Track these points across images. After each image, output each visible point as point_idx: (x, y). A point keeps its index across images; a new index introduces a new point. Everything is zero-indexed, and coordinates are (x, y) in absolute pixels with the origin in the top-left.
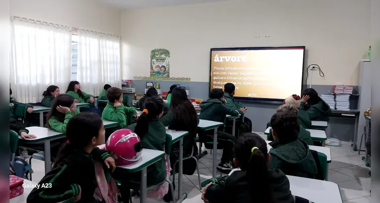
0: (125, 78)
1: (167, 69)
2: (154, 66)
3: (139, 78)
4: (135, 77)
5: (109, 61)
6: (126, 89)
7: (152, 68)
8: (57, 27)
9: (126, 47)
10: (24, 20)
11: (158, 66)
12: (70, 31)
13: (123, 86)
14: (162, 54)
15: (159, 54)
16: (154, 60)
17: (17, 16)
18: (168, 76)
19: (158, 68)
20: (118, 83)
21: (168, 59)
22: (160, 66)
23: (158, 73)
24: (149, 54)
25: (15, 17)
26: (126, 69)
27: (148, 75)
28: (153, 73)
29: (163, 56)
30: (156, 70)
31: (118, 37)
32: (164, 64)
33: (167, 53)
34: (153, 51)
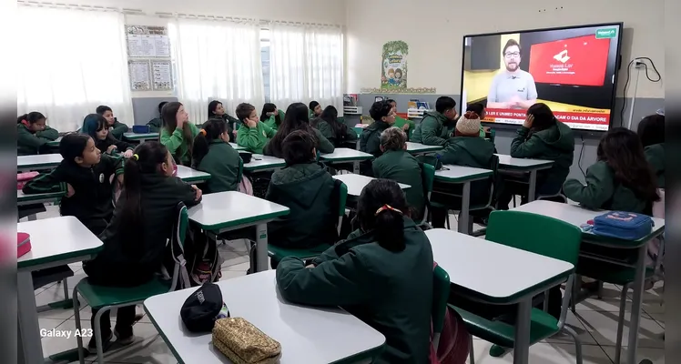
0: (350, 92)
1: (403, 74)
2: (387, 71)
3: (368, 90)
4: (362, 89)
5: (320, 65)
6: (350, 108)
7: (383, 73)
8: (237, 21)
9: (352, 42)
10: (192, 17)
11: (392, 71)
12: (257, 25)
13: (346, 103)
14: (397, 50)
15: (395, 49)
16: (387, 60)
17: (183, 12)
18: (405, 86)
19: (391, 74)
20: (337, 98)
21: (405, 57)
22: (395, 69)
23: (392, 81)
24: (381, 51)
25: (180, 15)
26: (351, 77)
27: (378, 86)
28: (385, 82)
29: (399, 53)
30: (388, 76)
31: (338, 26)
32: (400, 67)
33: (403, 46)
34: (386, 46)
